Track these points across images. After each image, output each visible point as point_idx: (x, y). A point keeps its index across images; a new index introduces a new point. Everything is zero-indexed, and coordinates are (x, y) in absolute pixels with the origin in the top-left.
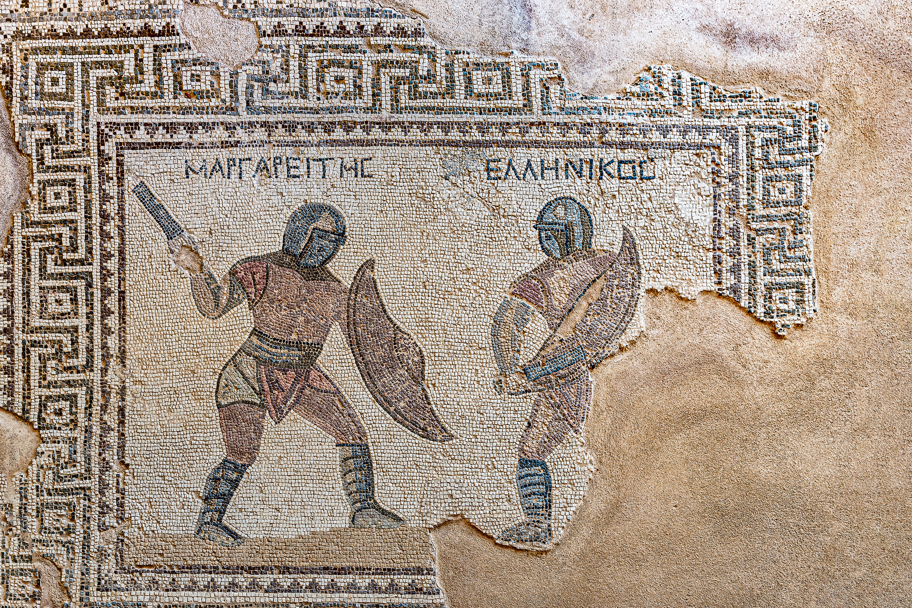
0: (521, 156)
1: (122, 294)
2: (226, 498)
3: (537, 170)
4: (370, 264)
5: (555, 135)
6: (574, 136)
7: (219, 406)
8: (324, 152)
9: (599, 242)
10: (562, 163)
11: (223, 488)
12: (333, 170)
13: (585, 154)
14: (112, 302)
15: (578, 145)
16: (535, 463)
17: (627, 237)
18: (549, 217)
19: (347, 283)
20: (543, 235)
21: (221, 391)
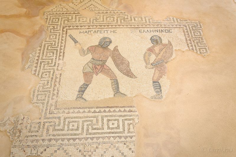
2: (83, 91)
3: (149, 31)
7: (83, 73)
11: (83, 89)
12: (109, 32)
13: (158, 29)
16: (157, 82)
18: (153, 38)
20: (152, 41)
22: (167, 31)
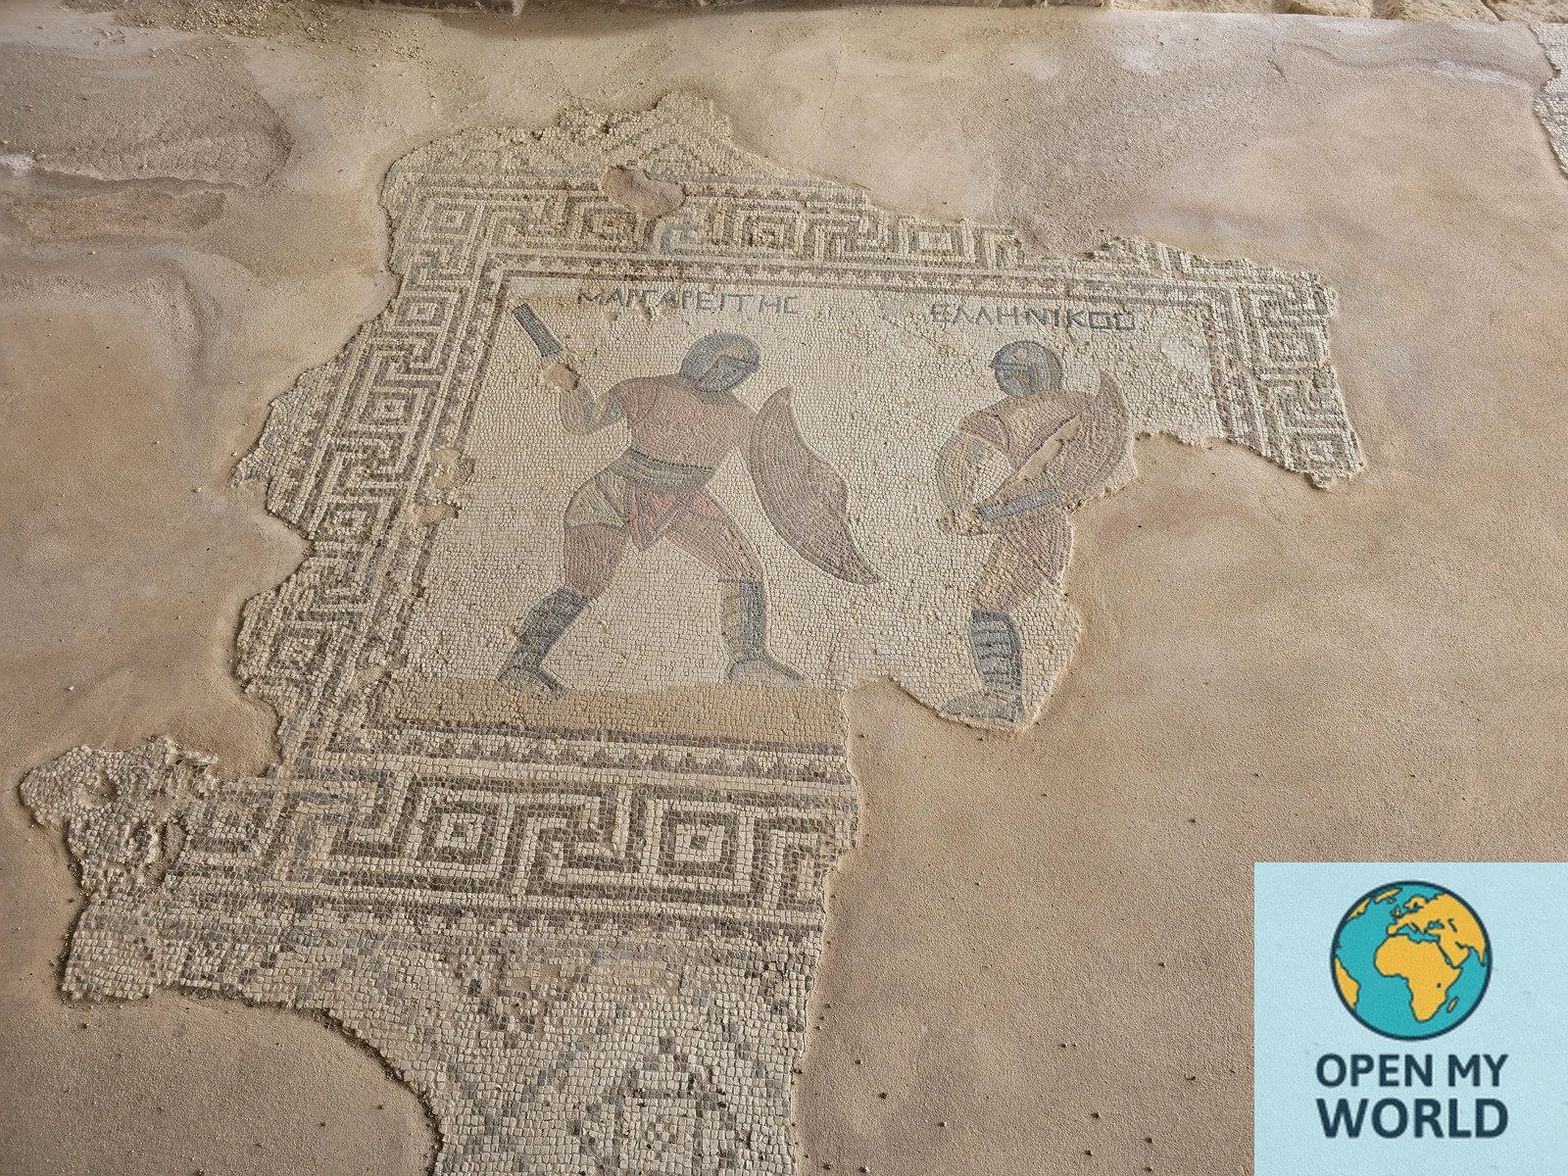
0: (974, 304)
1: (470, 406)
2: (553, 636)
3: (993, 316)
4: (786, 392)
5: (1015, 288)
6: (1035, 288)
7: (567, 527)
8: (744, 290)
9: (1073, 383)
10: (1021, 310)
11: (551, 622)
12: (751, 306)
13: (1052, 305)
14: (456, 413)
15: (1040, 297)
16: (995, 617)
17: (1106, 382)
18: (1008, 358)
19: (756, 408)
20: (1001, 374)
21: (573, 510)
22: (1100, 321)
